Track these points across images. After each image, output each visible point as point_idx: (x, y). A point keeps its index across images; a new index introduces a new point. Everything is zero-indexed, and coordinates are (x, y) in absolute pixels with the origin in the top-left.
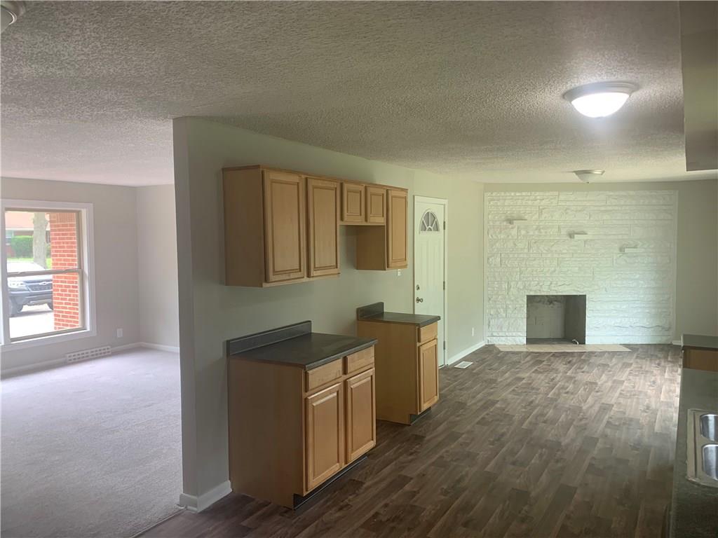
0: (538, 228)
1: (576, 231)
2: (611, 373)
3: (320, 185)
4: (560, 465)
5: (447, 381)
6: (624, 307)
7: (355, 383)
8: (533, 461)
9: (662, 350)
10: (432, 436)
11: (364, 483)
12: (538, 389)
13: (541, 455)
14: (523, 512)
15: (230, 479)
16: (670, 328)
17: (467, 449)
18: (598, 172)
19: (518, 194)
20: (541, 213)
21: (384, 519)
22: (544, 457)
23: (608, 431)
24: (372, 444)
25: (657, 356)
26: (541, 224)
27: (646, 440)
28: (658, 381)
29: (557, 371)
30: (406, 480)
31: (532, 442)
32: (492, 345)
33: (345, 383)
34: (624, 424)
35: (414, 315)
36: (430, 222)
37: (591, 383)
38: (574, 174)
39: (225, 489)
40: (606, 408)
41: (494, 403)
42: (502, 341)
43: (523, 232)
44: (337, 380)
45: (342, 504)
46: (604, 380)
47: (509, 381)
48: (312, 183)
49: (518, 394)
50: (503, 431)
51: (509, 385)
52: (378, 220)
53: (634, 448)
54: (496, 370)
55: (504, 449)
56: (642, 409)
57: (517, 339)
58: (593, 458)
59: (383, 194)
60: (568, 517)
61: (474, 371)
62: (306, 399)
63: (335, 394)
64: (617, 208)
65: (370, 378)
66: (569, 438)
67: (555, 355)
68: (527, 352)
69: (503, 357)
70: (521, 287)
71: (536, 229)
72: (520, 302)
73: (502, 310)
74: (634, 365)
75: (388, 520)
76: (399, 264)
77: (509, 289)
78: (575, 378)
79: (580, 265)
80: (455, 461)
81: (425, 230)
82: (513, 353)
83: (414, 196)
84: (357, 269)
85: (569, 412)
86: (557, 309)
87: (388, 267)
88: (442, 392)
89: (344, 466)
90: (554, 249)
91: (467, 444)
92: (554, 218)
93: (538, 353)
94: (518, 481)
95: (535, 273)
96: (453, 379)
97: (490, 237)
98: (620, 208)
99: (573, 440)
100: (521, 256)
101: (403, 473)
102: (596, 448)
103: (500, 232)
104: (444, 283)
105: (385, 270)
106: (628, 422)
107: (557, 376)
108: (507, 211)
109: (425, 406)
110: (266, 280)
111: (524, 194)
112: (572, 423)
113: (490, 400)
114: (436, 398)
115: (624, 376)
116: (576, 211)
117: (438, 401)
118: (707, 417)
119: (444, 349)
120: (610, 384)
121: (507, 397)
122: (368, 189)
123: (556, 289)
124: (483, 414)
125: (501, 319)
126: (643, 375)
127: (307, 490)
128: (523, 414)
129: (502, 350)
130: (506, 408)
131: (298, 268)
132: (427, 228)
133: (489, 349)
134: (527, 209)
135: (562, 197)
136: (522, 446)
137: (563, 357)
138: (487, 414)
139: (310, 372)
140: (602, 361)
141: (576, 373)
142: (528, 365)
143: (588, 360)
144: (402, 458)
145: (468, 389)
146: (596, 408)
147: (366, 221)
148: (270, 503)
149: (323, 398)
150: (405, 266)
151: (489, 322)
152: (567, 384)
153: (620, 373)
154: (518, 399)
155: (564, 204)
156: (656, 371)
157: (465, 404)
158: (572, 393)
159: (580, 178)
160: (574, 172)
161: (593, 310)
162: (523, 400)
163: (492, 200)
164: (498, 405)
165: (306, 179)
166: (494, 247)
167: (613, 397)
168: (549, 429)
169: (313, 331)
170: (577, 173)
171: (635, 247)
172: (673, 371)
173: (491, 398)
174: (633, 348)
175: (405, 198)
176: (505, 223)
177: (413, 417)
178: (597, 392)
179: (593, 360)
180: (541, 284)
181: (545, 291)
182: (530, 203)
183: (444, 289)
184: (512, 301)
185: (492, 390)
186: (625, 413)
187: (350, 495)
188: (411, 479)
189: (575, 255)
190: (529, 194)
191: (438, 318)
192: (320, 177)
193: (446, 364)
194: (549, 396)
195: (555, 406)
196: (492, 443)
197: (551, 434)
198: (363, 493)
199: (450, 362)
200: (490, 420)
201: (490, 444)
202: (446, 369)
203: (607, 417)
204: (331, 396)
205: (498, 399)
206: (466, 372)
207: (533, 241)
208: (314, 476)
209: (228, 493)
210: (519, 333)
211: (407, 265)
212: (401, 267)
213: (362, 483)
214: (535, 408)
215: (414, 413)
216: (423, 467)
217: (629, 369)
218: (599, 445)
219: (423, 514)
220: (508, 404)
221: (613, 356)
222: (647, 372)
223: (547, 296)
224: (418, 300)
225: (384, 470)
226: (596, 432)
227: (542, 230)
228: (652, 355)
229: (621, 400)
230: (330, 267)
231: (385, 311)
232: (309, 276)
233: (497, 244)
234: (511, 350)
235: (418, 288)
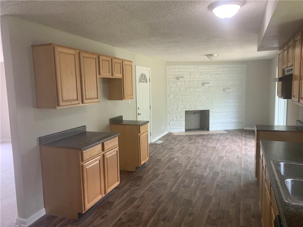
0: (189, 82)
1: (206, 82)
2: (221, 142)
3: (87, 56)
4: (204, 186)
5: (152, 150)
6: (225, 114)
7: (108, 155)
8: (192, 185)
9: (240, 132)
10: (146, 176)
11: (114, 203)
12: (192, 151)
13: (196, 182)
14: (190, 211)
15: (45, 208)
16: (243, 123)
17: (162, 181)
18: (216, 55)
19: (181, 66)
20: (190, 75)
21: (124, 221)
22: (197, 183)
23: (223, 169)
24: (118, 183)
25: (238, 134)
26: (190, 80)
27: (239, 172)
28: (241, 145)
29: (199, 143)
30: (134, 199)
31: (191, 176)
32: (171, 133)
33: (103, 155)
34: (229, 165)
35: (137, 121)
36: (143, 78)
37: (214, 147)
38: (206, 56)
39: (42, 212)
40: (221, 158)
41: (173, 158)
42: (175, 131)
43: (183, 83)
44: (99, 155)
45: (103, 215)
46: (219, 146)
47: (179, 148)
48: (82, 55)
49: (184, 154)
50: (178, 171)
51: (179, 150)
52: (119, 76)
53: (235, 175)
54: (173, 143)
55: (179, 180)
56: (236, 157)
57: (181, 130)
58: (218, 182)
59: (120, 63)
60: (210, 211)
61: (164, 145)
62: (82, 166)
63: (98, 161)
64: (221, 72)
65: (116, 152)
66: (207, 173)
67: (197, 136)
68: (186, 135)
69: (176, 138)
70: (183, 107)
71: (188, 82)
72: (182, 114)
73: (175, 117)
74: (230, 139)
75: (126, 221)
76: (129, 97)
77: (177, 108)
78: (206, 145)
79: (207, 97)
80: (157, 188)
81: (141, 82)
82: (180, 136)
83: (135, 66)
84: (109, 100)
85: (205, 161)
86: (197, 116)
87: (124, 99)
88: (150, 155)
89: (104, 196)
90: (196, 90)
91: (162, 179)
92: (196, 77)
93: (190, 135)
94: (186, 195)
95: (188, 101)
96: (155, 149)
97: (169, 85)
98: (223, 72)
99: (209, 174)
100: (183, 94)
101: (133, 196)
102: (219, 177)
103: (174, 83)
104: (150, 106)
105: (123, 100)
106: (231, 164)
107: (199, 145)
108: (176, 74)
109: (143, 163)
110: (58, 105)
111: (183, 66)
112: (207, 166)
113: (171, 157)
114: (148, 158)
115: (226, 144)
116: (205, 74)
117: (149, 159)
118: (280, 164)
119: (151, 135)
120: (221, 147)
121: (179, 156)
122: (113, 60)
123: (197, 107)
124: (169, 164)
125: (174, 121)
126: (234, 143)
127: (85, 210)
128: (186, 163)
129: (175, 135)
130: (179, 160)
131: (76, 98)
132: (142, 81)
133: (169, 135)
134: (185, 73)
135: (199, 68)
136: (187, 178)
137: (200, 137)
138: (171, 164)
139: (84, 152)
140: (217, 138)
141: (207, 143)
142: (186, 140)
143: (211, 137)
144: (132, 189)
145: (161, 153)
146: (217, 158)
147: (112, 75)
148: (66, 218)
149: (91, 164)
150: (132, 98)
151: (169, 123)
152: (204, 148)
153: (225, 142)
154: (183, 156)
155: (200, 71)
156: (239, 141)
157: (161, 160)
158: (206, 152)
159: (208, 58)
160: (206, 55)
161: (212, 116)
162: (185, 157)
163: (170, 69)
164: (175, 160)
165: (79, 52)
166: (171, 90)
167: (223, 153)
168: (198, 169)
169: (87, 131)
170: (207, 55)
171: (229, 89)
172: (245, 140)
173: (172, 156)
174: (229, 132)
175: (131, 65)
176: (175, 80)
177: (137, 168)
178: (217, 151)
179: (213, 137)
180: (191, 106)
181: (193, 109)
182: (186, 70)
183: (150, 109)
184: (179, 113)
185: (172, 153)
186: (229, 160)
187: (107, 210)
188: (137, 198)
189: (205, 93)
190: (185, 66)
191: (148, 122)
192: (86, 52)
193: (151, 142)
194: (197, 154)
195: (200, 158)
196: (174, 178)
197: (199, 172)
198: (114, 208)
199: (153, 141)
200: (172, 167)
201: (172, 178)
202: (152, 145)
203: (222, 162)
204: (96, 163)
205: (175, 157)
206: (160, 145)
207: (187, 87)
208: (88, 203)
209: (43, 215)
210: (182, 127)
211: (133, 98)
212: (130, 99)
213: (113, 203)
214: (191, 160)
215: (138, 166)
216: (142, 192)
217: (228, 141)
218: (220, 175)
219: (143, 217)
220: (179, 159)
221: (221, 135)
222: (235, 141)
223: (193, 111)
224: (139, 114)
225: (124, 195)
226: (218, 169)
227: (191, 82)
228: (237, 134)
229: (227, 154)
230: (94, 98)
231: (123, 119)
232: (83, 103)
233: (172, 89)
234: (179, 134)
235: (139, 109)
